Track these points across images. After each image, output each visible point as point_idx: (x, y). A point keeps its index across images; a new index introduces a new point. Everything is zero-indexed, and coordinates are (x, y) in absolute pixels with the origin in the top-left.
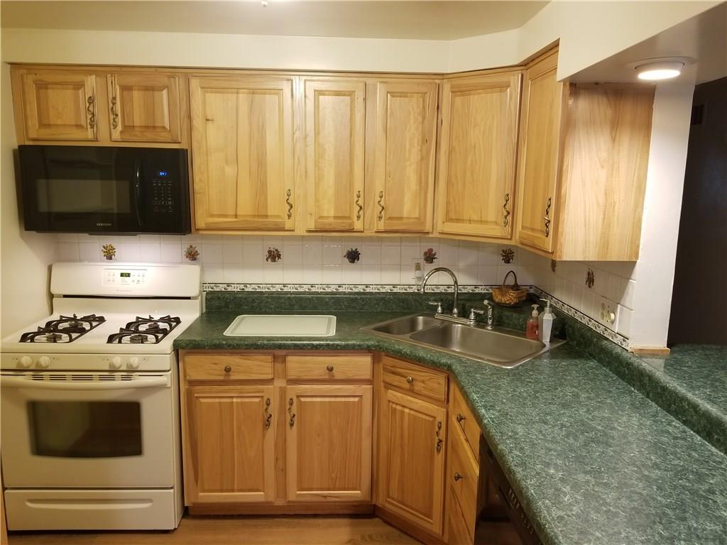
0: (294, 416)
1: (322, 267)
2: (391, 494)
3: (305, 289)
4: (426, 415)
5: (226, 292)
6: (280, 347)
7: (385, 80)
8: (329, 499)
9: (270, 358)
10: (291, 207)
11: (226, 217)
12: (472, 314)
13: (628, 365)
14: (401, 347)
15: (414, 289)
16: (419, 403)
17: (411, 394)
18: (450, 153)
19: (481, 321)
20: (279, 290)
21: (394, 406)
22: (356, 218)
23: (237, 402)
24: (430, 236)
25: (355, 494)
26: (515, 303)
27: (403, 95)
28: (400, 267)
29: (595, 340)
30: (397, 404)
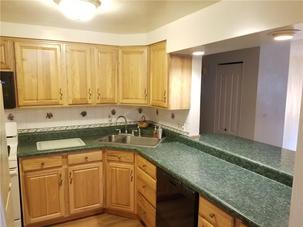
0: (72, 179)
1: (71, 119)
2: (112, 202)
3: (64, 129)
4: (126, 169)
5: (28, 133)
6: (65, 152)
7: (97, 47)
8: (87, 210)
9: (61, 157)
10: (62, 95)
11: (33, 100)
12: (133, 132)
13: (191, 141)
14: (115, 146)
15: (108, 125)
16: (123, 165)
17: (119, 162)
18: (123, 75)
19: (136, 134)
20: (53, 130)
21: (112, 168)
22: (89, 99)
23: (47, 177)
24: (117, 104)
25: (97, 205)
26: (146, 127)
27: (105, 53)
28: (103, 117)
29: (177, 135)
30: (113, 167)
